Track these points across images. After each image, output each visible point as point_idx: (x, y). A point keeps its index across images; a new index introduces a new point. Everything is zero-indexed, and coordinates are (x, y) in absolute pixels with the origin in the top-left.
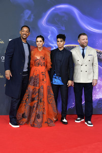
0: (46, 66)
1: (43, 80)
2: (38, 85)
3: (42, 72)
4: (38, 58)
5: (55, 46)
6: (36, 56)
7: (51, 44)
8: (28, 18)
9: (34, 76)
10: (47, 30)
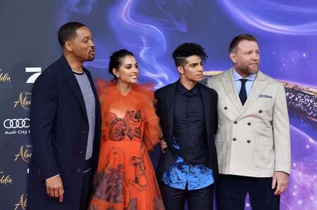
0: (144, 139)
1: (137, 181)
2: (120, 198)
3: (134, 158)
4: (120, 115)
5: (162, 79)
6: (113, 111)
7: (149, 74)
8: (78, 5)
9: (107, 172)
10: (135, 35)
